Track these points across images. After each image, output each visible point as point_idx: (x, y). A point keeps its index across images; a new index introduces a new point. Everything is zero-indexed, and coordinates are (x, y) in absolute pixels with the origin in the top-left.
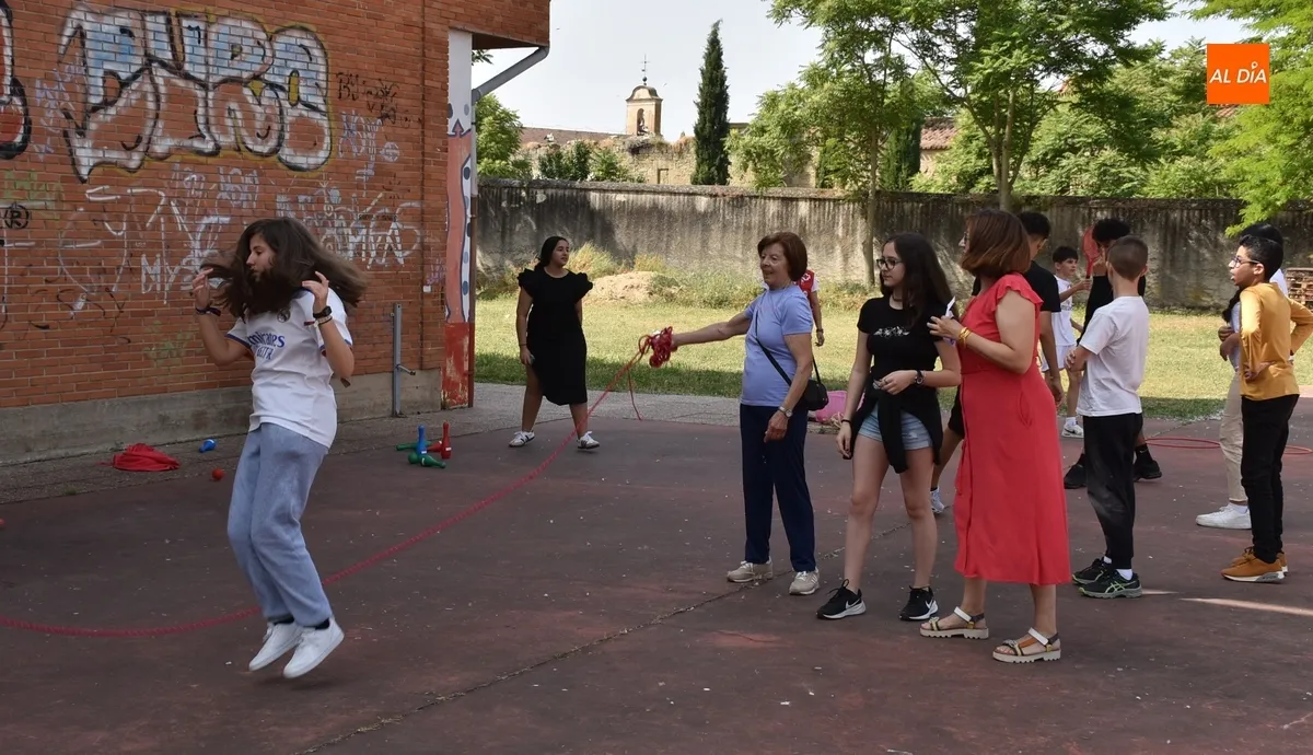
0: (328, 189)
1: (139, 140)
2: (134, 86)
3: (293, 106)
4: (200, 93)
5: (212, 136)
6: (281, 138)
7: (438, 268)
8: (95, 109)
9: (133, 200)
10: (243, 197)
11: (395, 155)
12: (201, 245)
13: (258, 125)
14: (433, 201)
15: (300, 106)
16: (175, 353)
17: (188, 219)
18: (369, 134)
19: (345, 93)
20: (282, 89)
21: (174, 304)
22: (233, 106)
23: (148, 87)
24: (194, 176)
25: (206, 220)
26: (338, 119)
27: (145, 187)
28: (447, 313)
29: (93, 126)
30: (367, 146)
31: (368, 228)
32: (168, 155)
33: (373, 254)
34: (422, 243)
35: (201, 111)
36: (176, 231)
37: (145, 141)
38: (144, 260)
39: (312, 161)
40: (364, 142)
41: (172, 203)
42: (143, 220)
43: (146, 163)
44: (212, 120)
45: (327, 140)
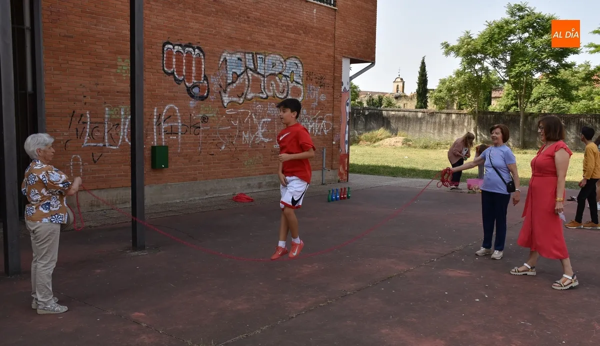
1: (243, 94)
2: (242, 76)
3: (292, 82)
4: (262, 79)
5: (266, 93)
6: (288, 93)
7: (338, 136)
8: (229, 84)
9: (240, 113)
10: (275, 112)
11: (324, 98)
12: (262, 128)
13: (280, 89)
14: (336, 114)
15: (294, 82)
16: (252, 163)
17: (258, 119)
18: (316, 91)
19: (308, 78)
20: (288, 77)
21: (253, 147)
22: (273, 83)
23: (246, 77)
24: (260, 105)
25: (263, 120)
26: (306, 87)
27: (244, 109)
28: (340, 151)
29: (228, 90)
30: (315, 95)
31: (315, 122)
32: (252, 99)
33: (317, 131)
34: (333, 127)
35: (262, 84)
36: (254, 123)
37: (245, 94)
38: (243, 133)
41: (253, 115)
42: (244, 120)
43: (245, 101)
44: (266, 87)
45: (303, 94)
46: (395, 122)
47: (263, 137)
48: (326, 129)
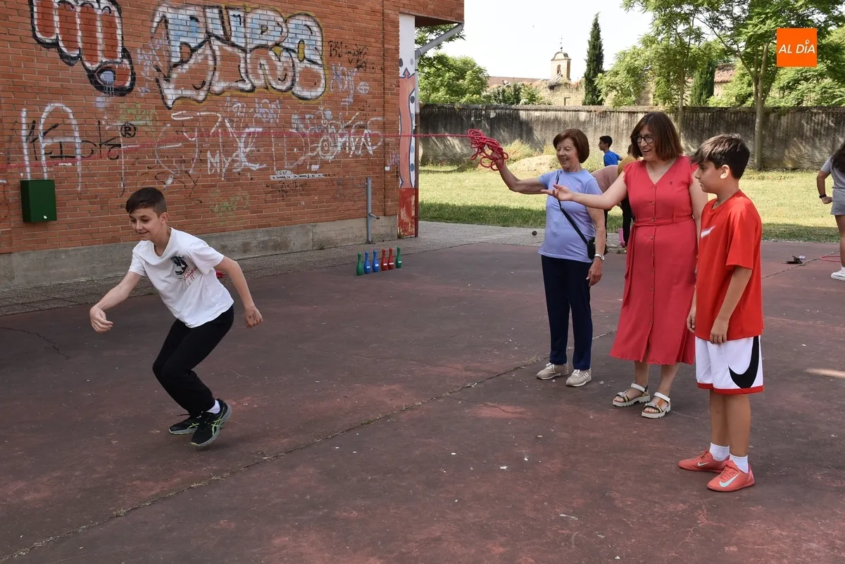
0: (324, 110)
1: (204, 83)
2: (200, 51)
3: (301, 61)
4: (242, 55)
5: (250, 80)
6: (293, 80)
7: (394, 156)
8: (176, 65)
9: (201, 119)
10: (270, 116)
11: (366, 90)
12: (245, 145)
13: (279, 73)
14: (390, 116)
15: (305, 61)
16: (230, 209)
17: (236, 130)
18: (350, 77)
19: (334, 53)
20: (294, 51)
21: (229, 180)
22: (263, 62)
23: (209, 52)
24: (239, 104)
25: (247, 130)
26: (330, 69)
27: (208, 111)
28: (401, 183)
29: (174, 76)
30: (348, 84)
31: (350, 133)
32: (223, 92)
33: (353, 148)
34: (384, 141)
35: (242, 65)
36: (229, 137)
37: (207, 84)
38: (209, 154)
39: (314, 94)
40: (346, 82)
41: (226, 121)
42: (208, 131)
43: (208, 97)
44: (250, 71)
45: (323, 81)
46: (541, 130)
47: (249, 161)
48: (372, 145)
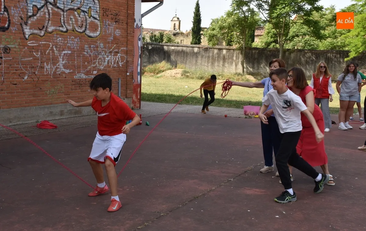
0: (100, 43)
2: (42, 10)
3: (90, 18)
4: (62, 13)
5: (65, 26)
6: (86, 27)
7: (131, 68)
8: (30, 17)
9: (42, 45)
10: (75, 45)
11: (119, 33)
12: (62, 60)
13: (79, 23)
14: (130, 47)
15: (92, 18)
16: (54, 93)
17: (59, 52)
18: (112, 27)
19: (104, 14)
20: (86, 12)
21: (54, 78)
22: (72, 17)
23: (46, 11)
24: (60, 38)
25: (64, 52)
26: (103, 22)
27: (45, 41)
28: (134, 81)
29: (29, 22)
30: (111, 30)
31: (111, 55)
32: (52, 32)
33: (113, 63)
34: (127, 60)
35: (62, 18)
36: (55, 55)
37: (45, 27)
38: (45, 64)
39: (95, 35)
40: (110, 29)
41: (54, 47)
42: (45, 52)
43: (46, 34)
44: (65, 21)
45: (99, 28)
46: (175, 56)
47: (64, 68)
48: (121, 62)
